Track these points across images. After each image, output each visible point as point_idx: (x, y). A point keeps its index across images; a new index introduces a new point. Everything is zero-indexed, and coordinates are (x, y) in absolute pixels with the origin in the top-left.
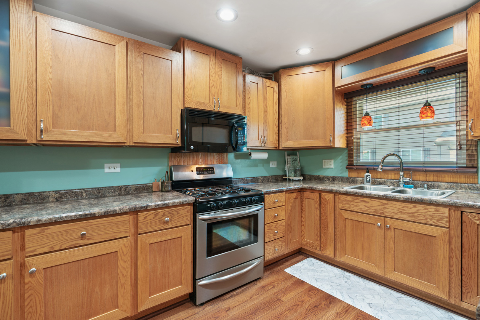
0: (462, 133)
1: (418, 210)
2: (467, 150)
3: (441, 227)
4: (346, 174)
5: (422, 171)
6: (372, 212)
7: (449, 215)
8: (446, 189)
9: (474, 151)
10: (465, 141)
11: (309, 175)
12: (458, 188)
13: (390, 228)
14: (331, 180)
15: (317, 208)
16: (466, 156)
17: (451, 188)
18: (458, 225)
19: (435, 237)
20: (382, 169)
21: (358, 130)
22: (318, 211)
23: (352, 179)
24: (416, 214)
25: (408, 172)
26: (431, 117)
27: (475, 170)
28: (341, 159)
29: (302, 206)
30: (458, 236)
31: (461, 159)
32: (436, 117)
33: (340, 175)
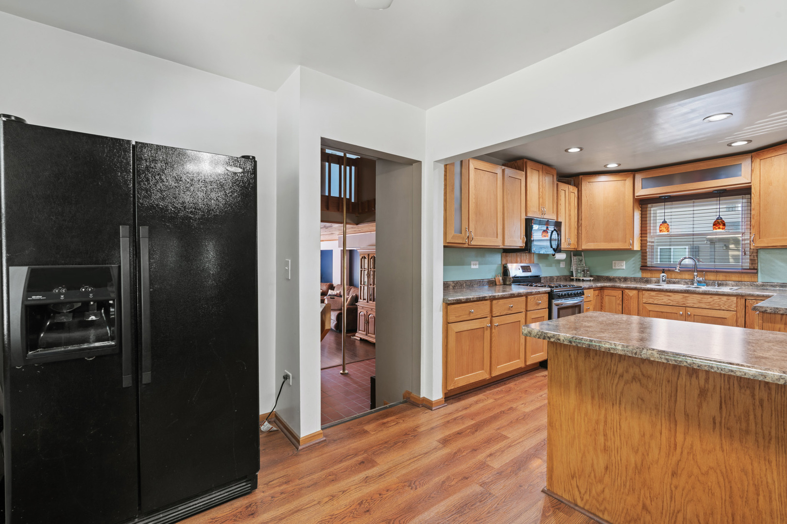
0: (746, 242)
1: (713, 300)
2: (750, 256)
3: (731, 311)
4: (639, 275)
5: (714, 272)
6: (674, 303)
7: (737, 302)
8: (733, 286)
9: (755, 257)
10: (749, 249)
11: (597, 276)
12: (742, 285)
13: (690, 315)
14: (622, 280)
15: (619, 304)
16: (749, 260)
17: (737, 285)
18: (743, 309)
19: (726, 318)
20: (679, 270)
21: (652, 234)
22: (621, 307)
23: (646, 279)
24: (712, 303)
25: (700, 273)
26: (723, 229)
27: (755, 271)
28: (633, 260)
29: (602, 303)
30: (742, 317)
31: (745, 263)
32: (726, 228)
33: (632, 276)
